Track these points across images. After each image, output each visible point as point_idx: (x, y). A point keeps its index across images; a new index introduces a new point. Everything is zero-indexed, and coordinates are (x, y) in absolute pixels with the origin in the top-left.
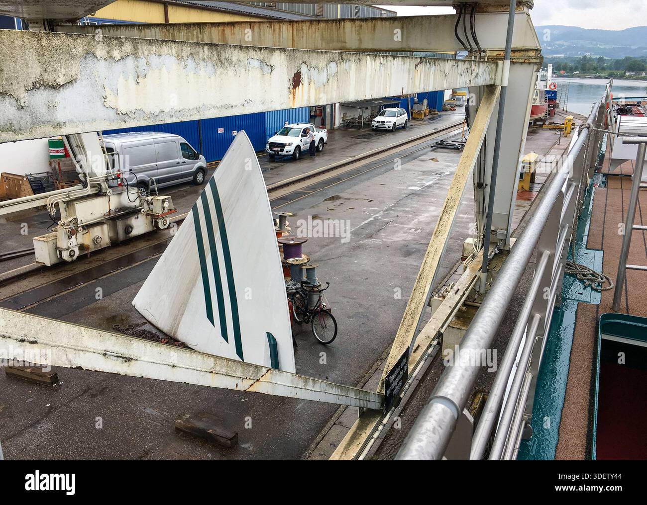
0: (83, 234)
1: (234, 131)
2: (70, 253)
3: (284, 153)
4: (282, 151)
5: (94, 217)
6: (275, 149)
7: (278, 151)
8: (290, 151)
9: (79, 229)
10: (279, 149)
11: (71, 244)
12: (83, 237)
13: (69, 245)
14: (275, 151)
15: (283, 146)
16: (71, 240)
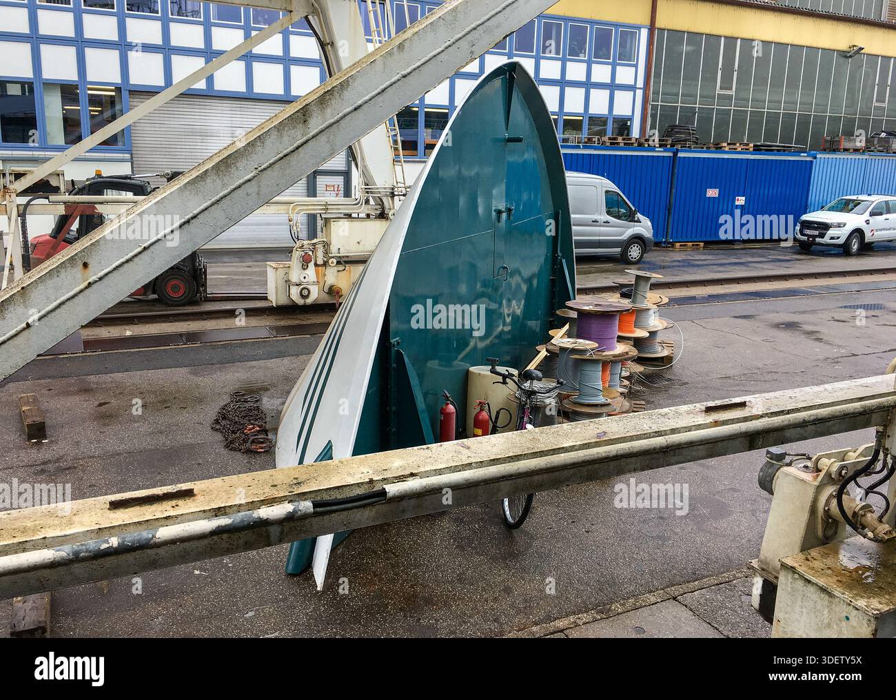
0: (338, 271)
1: (740, 198)
2: (301, 291)
3: (826, 240)
4: (822, 236)
5: (361, 248)
6: (808, 232)
7: (814, 237)
8: (838, 238)
9: (330, 261)
10: (816, 233)
11: (305, 278)
12: (337, 276)
13: (303, 280)
14: (809, 236)
15: (825, 227)
16: (307, 272)
